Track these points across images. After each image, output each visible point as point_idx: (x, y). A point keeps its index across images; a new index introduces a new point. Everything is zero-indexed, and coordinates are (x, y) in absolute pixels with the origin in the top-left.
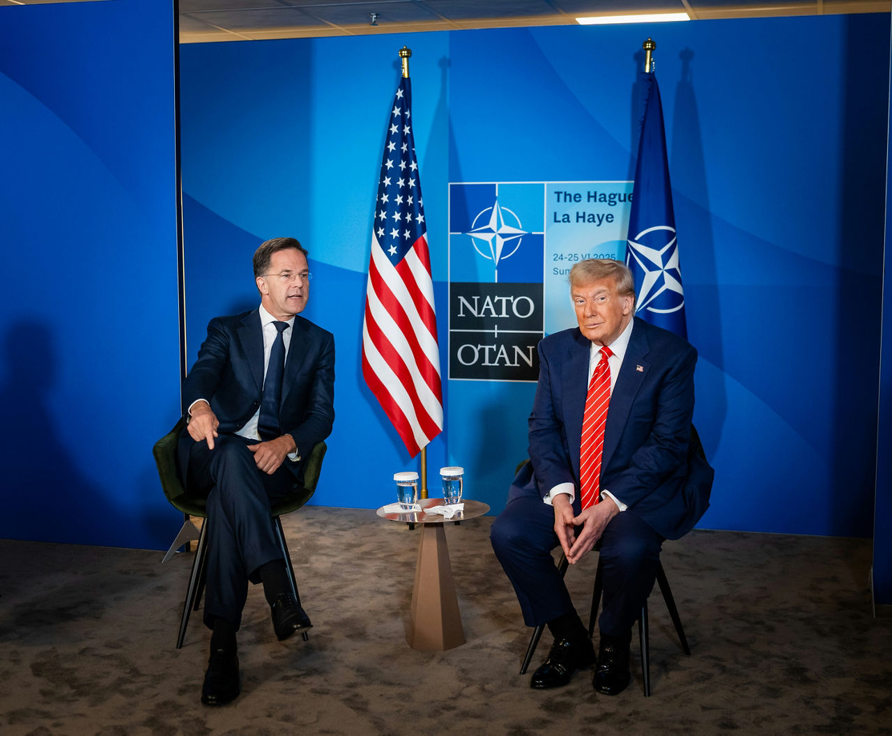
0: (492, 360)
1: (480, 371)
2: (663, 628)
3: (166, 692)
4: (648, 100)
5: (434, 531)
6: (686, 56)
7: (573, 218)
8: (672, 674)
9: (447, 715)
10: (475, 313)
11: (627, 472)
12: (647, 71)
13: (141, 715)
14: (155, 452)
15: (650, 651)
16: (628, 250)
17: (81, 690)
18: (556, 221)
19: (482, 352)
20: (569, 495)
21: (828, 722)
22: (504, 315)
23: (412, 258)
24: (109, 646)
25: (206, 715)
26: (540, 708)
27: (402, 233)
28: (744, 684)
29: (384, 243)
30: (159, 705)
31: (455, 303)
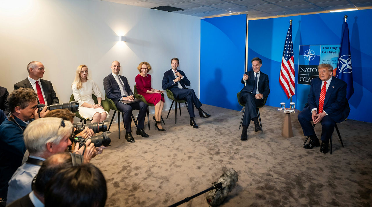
0: (307, 80)
1: (304, 83)
3: (235, 137)
4: (345, 28)
5: (288, 114)
6: (356, 18)
7: (327, 52)
8: (338, 151)
9: (286, 150)
10: (304, 71)
11: (329, 108)
12: (345, 22)
13: (231, 140)
14: (237, 95)
16: (339, 60)
17: (222, 134)
18: (323, 53)
19: (305, 79)
20: (316, 111)
22: (310, 72)
23: (290, 60)
24: (228, 127)
25: (241, 142)
26: (306, 152)
27: (288, 55)
28: (356, 156)
29: (285, 57)
30: (234, 139)
31: (300, 69)
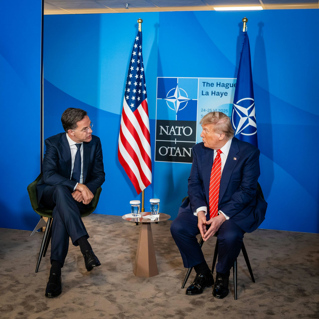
2: (244, 271)
3: (30, 291)
4: (244, 44)
5: (146, 226)
6: (261, 25)
7: (210, 93)
8: (247, 290)
9: (150, 305)
10: (167, 133)
11: (229, 203)
12: (244, 31)
13: (19, 300)
14: (28, 189)
15: (237, 280)
16: (233, 108)
18: (202, 95)
19: (169, 150)
20: (204, 212)
21: (313, 313)
22: (179, 134)
23: (141, 109)
24: (7, 270)
25: (47, 301)
26: (190, 303)
27: (136, 98)
28: (278, 296)
29: (129, 102)
30: (27, 297)
31: (158, 129)
